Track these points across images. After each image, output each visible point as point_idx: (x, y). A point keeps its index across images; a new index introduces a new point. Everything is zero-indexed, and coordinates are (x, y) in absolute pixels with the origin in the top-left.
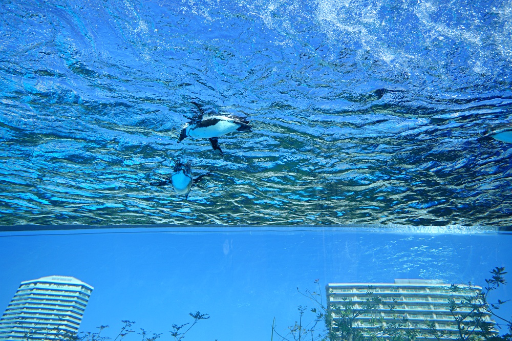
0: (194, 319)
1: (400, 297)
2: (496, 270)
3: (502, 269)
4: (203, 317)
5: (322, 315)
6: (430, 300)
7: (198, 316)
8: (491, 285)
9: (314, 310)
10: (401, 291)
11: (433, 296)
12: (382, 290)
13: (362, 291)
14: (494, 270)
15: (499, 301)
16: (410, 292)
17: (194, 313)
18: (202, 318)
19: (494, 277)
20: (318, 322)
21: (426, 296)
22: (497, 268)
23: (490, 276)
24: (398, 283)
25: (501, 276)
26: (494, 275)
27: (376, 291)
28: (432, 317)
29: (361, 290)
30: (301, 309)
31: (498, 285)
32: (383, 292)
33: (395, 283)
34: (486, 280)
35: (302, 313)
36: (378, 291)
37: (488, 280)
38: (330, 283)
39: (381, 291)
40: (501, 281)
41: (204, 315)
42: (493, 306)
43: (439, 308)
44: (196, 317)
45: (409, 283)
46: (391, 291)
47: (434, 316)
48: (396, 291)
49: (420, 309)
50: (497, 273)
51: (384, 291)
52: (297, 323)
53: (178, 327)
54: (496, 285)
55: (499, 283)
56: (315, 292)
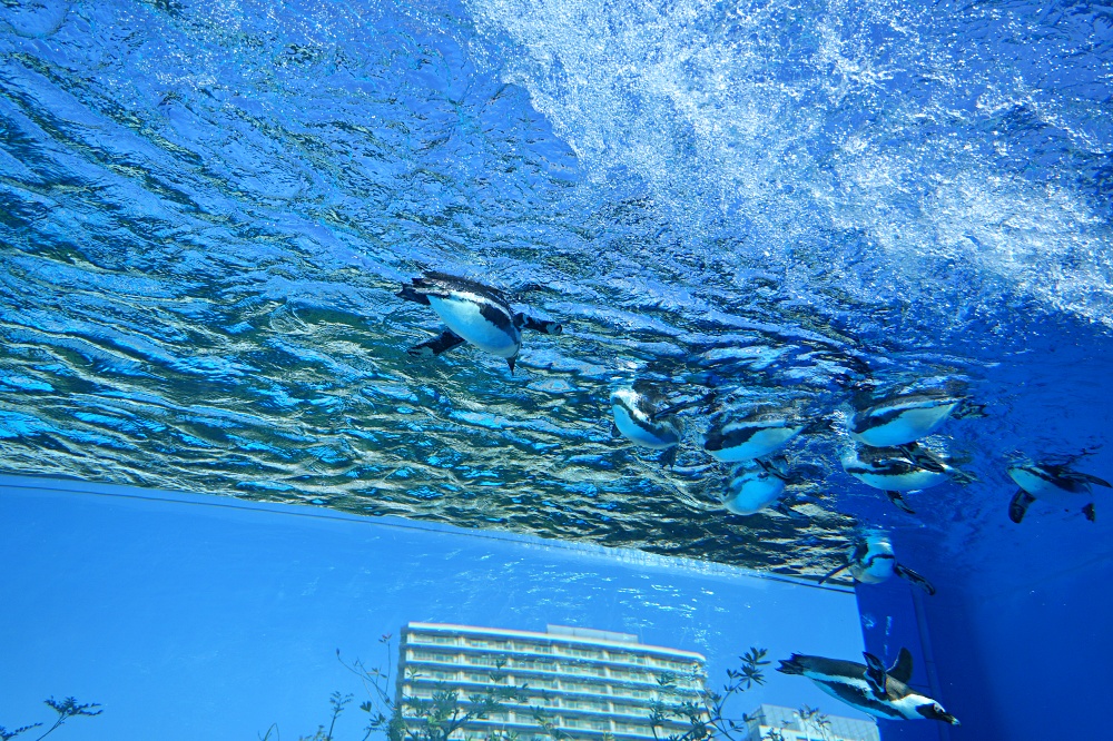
0: (56, 715)
1: (551, 663)
2: (752, 655)
3: (763, 653)
4: (85, 710)
5: (382, 718)
6: (608, 675)
7: (70, 708)
8: (735, 681)
9: (367, 707)
10: (556, 652)
11: (615, 668)
12: (519, 645)
13: (476, 645)
14: (748, 655)
15: (745, 716)
16: (572, 655)
17: (60, 700)
18: (81, 712)
19: (744, 669)
20: (373, 733)
21: (599, 666)
22: (753, 650)
23: (738, 666)
24: (553, 633)
25: (757, 667)
26: (746, 664)
27: (506, 648)
28: (606, 709)
29: (475, 642)
30: (337, 700)
31: (749, 686)
32: (519, 651)
33: (546, 632)
34: (729, 672)
35: (338, 710)
36: (509, 648)
37: (732, 672)
38: (413, 621)
39: (516, 647)
40: (756, 678)
41: (86, 706)
42: (732, 724)
43: (621, 693)
44: (62, 710)
45: (574, 635)
46: (536, 649)
47: (611, 706)
48: (546, 651)
49: (585, 691)
50: (751, 661)
51: (521, 648)
52: (323, 730)
53: (8, 732)
54: (746, 683)
55: (752, 680)
56: (376, 670)
